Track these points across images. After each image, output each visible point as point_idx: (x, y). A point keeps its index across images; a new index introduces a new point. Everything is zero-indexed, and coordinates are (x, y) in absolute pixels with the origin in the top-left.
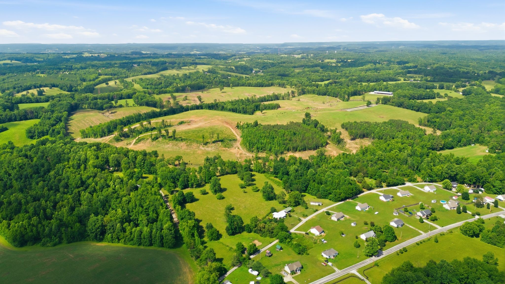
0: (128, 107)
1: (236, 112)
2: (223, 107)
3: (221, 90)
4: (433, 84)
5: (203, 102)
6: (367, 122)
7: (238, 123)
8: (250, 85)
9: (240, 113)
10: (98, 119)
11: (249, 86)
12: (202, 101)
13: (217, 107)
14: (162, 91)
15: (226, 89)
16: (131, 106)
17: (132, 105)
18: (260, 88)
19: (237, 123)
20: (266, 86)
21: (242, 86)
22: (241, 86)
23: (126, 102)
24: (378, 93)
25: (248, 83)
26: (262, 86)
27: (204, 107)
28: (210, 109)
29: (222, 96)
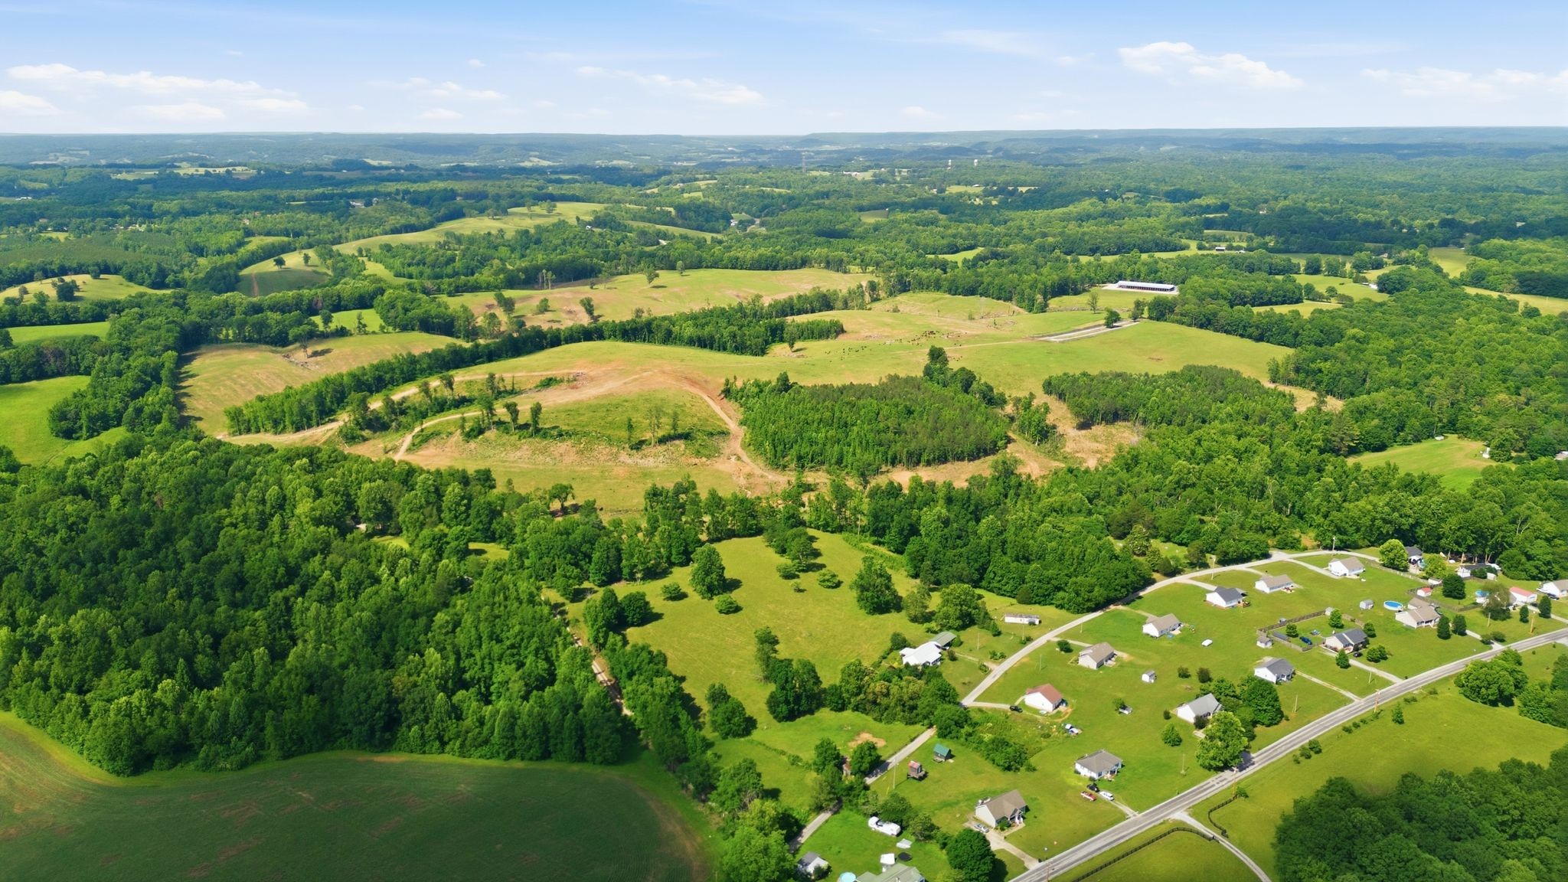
0: (366, 333)
1: (711, 348)
2: (669, 333)
3: (650, 280)
4: (1289, 260)
5: (599, 316)
6: (1119, 375)
7: (727, 381)
8: (735, 264)
9: (725, 349)
10: (274, 374)
11: (734, 267)
12: (596, 313)
13: (650, 332)
14: (465, 285)
15: (665, 276)
16: (374, 333)
17: (377, 329)
18: (769, 272)
19: (723, 381)
20: (785, 268)
21: (711, 267)
22: (707, 267)
23: (359, 318)
24: (1129, 287)
25: (730, 259)
26: (775, 268)
27: (606, 334)
28: (629, 340)
29: (655, 299)
